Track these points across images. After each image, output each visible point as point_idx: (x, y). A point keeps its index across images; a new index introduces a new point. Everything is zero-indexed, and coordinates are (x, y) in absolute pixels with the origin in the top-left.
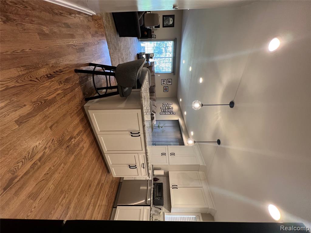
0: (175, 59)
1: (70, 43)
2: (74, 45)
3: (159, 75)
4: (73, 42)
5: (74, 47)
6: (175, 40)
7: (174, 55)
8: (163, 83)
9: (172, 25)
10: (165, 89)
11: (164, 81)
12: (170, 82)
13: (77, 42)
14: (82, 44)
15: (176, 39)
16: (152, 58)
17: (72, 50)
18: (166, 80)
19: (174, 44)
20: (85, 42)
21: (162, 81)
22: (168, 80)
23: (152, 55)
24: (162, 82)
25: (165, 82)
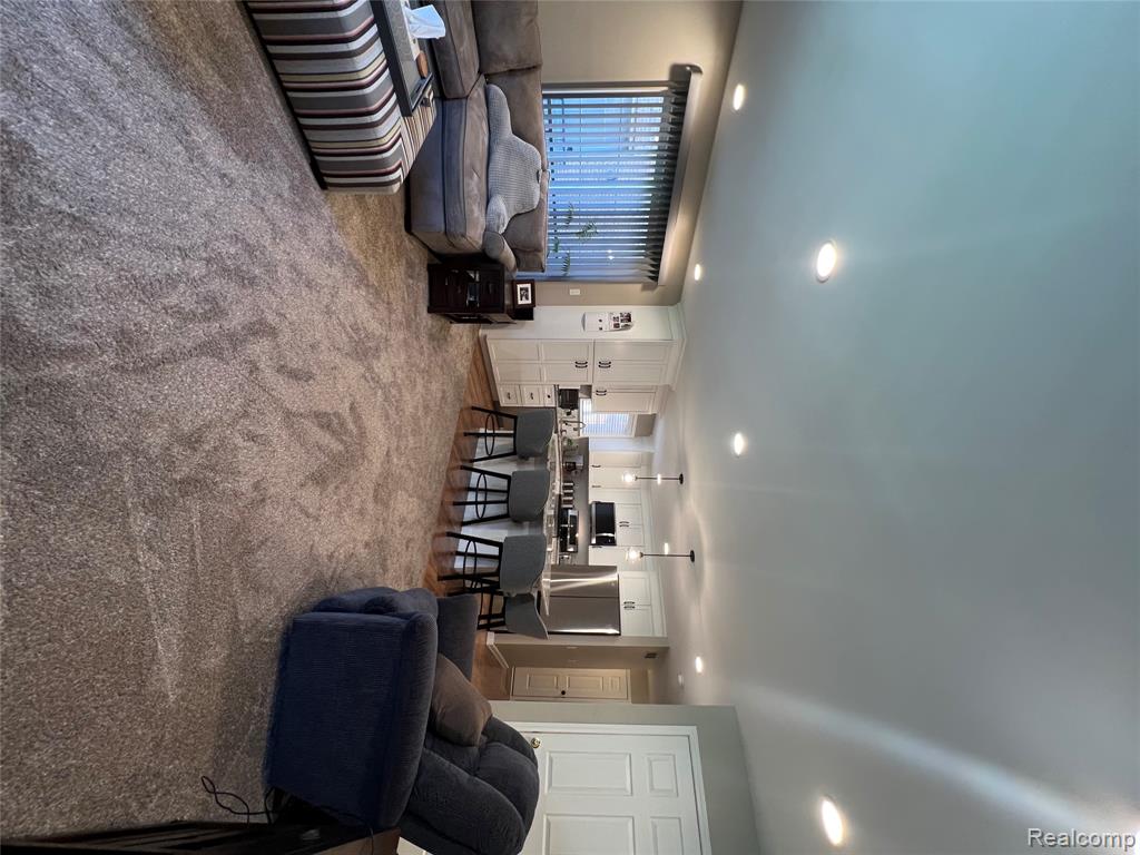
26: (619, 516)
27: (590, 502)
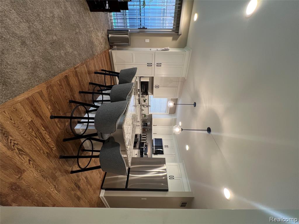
1: (56, 192)
2: (55, 187)
4: (54, 190)
5: (57, 186)
13: (50, 188)
14: (47, 180)
17: (60, 186)
20: (41, 178)
26: (164, 144)
27: (153, 139)
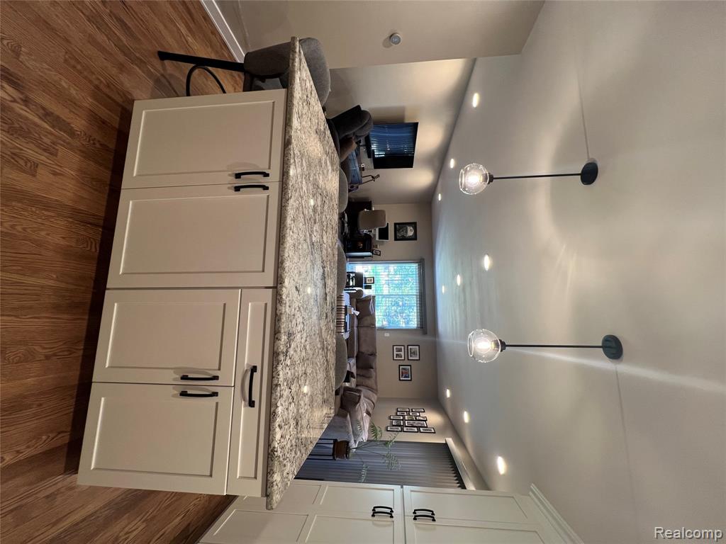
0: (425, 299)
3: (387, 335)
6: (421, 263)
7: (420, 290)
8: (397, 355)
9: (413, 237)
10: (404, 374)
11: (400, 350)
12: (414, 353)
15: (423, 259)
16: (369, 287)
18: (406, 346)
19: (419, 269)
21: (395, 350)
22: (409, 347)
23: (371, 280)
24: (395, 353)
25: (402, 353)
